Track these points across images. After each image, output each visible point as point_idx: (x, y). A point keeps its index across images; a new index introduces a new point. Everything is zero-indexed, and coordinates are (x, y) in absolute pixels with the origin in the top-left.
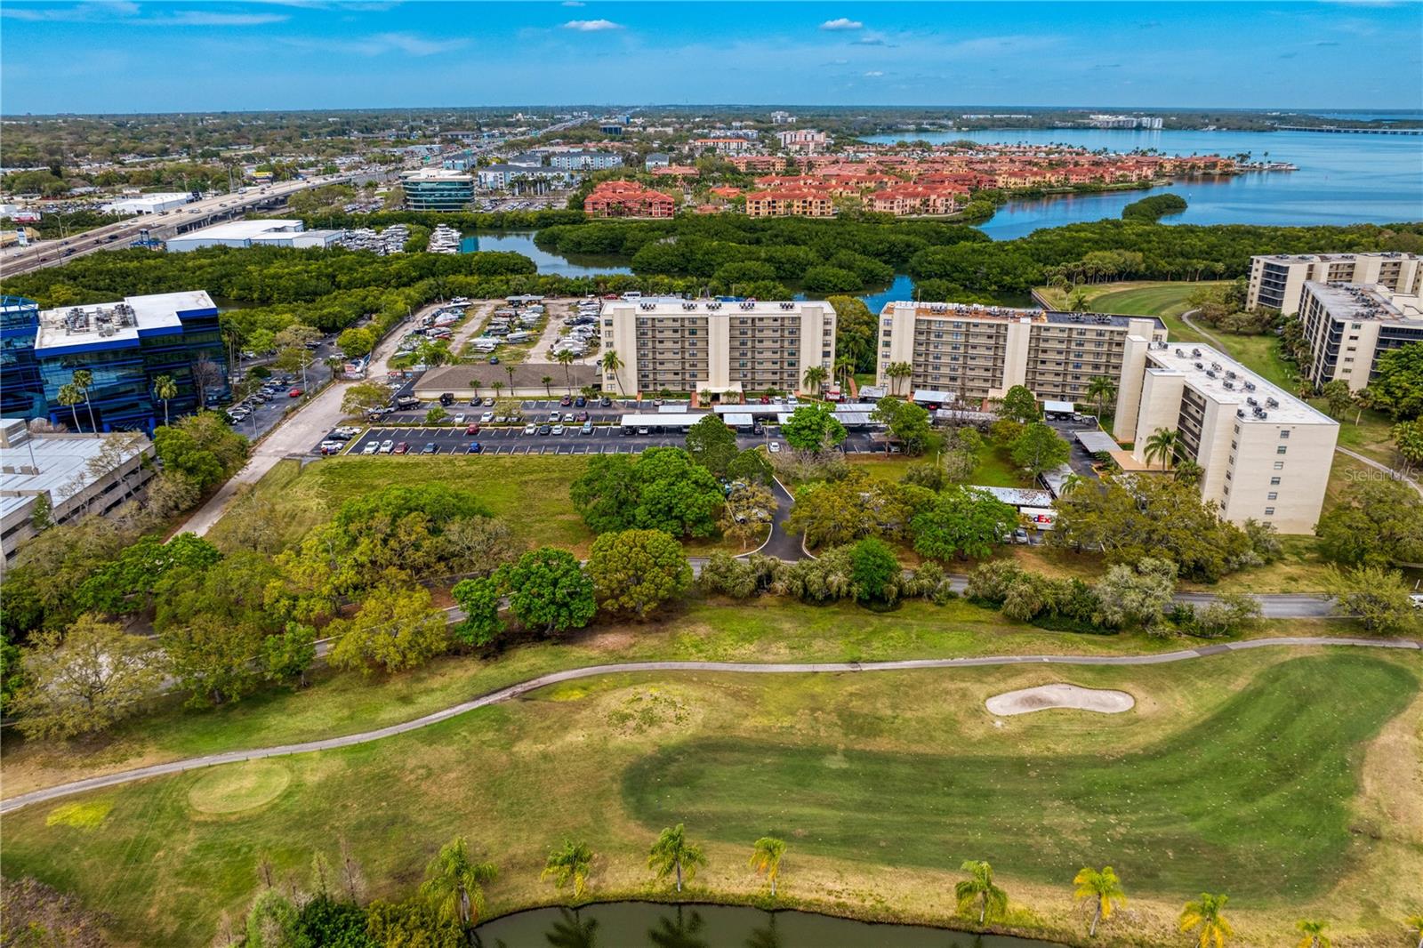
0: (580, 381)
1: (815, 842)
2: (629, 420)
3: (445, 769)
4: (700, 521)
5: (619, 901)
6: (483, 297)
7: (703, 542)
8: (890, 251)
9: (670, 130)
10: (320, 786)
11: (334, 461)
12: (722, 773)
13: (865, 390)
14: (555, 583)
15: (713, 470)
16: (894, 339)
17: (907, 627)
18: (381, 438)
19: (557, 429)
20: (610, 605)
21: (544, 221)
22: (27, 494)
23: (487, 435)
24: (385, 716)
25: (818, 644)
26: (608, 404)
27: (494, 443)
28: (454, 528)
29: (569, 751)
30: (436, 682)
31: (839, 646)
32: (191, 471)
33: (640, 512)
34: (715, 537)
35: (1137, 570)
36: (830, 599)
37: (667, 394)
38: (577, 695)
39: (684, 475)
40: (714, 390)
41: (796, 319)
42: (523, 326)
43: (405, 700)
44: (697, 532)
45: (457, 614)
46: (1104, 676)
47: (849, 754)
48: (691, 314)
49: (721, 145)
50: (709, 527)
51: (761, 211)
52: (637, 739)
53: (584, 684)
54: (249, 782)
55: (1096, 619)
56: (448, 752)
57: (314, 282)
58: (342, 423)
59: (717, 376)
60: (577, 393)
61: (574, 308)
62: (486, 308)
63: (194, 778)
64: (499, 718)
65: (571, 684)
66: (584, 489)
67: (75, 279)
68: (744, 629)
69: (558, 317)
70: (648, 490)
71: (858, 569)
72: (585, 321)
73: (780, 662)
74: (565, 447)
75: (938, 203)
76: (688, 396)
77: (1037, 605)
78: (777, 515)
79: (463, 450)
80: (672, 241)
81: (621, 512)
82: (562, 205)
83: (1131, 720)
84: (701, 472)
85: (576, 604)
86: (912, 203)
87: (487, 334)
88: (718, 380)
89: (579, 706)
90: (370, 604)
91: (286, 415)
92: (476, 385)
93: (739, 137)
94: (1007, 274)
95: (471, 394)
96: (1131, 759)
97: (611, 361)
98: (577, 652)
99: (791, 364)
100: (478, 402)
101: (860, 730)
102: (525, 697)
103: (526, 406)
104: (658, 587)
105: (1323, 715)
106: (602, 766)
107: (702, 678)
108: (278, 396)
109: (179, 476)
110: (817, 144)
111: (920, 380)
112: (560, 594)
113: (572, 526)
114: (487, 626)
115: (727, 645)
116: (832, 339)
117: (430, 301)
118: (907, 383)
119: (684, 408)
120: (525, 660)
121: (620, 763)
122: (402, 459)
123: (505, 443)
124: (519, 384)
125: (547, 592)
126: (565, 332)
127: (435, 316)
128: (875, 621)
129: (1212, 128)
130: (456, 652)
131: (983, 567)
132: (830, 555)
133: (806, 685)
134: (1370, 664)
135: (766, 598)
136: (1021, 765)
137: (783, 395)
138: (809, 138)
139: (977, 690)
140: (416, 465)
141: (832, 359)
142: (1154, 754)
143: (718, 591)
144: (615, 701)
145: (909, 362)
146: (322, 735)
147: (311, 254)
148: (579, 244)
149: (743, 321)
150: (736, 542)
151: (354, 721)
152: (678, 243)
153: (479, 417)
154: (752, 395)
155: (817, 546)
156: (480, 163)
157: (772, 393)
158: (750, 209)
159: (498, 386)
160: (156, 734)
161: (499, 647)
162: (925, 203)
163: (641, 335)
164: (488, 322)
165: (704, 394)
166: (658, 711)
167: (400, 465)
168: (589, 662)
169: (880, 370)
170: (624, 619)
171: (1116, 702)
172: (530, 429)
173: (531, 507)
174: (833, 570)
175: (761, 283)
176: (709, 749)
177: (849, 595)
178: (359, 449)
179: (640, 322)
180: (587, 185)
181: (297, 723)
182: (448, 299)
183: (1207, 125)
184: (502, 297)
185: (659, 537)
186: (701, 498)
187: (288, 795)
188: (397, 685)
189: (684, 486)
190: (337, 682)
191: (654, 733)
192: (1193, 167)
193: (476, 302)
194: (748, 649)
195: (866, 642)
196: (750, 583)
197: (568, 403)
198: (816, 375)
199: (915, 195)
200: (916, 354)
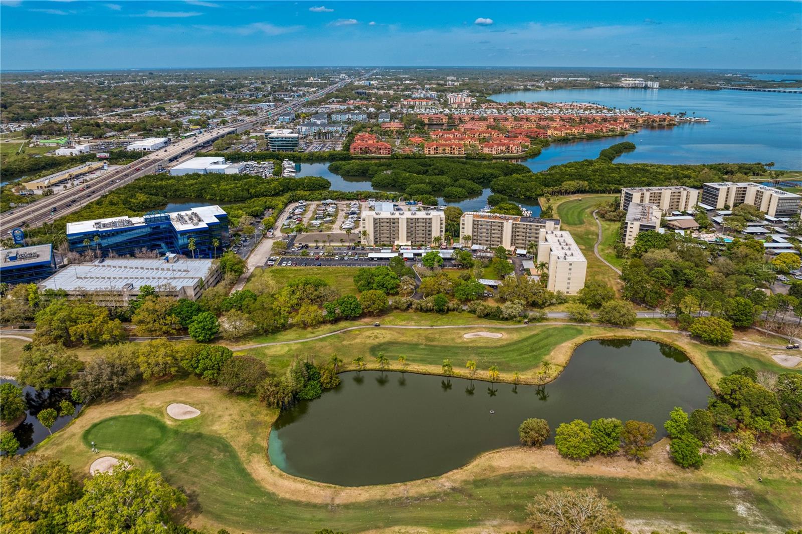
0: (354, 240)
1: (414, 361)
2: (371, 255)
3: (326, 346)
4: (392, 288)
5: (369, 370)
6: (311, 200)
7: (393, 295)
8: (483, 178)
9: (391, 92)
10: (296, 350)
11: (273, 268)
12: (394, 348)
13: (455, 245)
14: (351, 304)
15: (397, 273)
16: (465, 226)
17: (449, 318)
18: (288, 260)
19: (346, 258)
20: (366, 311)
21: (332, 158)
22: (195, 278)
23: (322, 260)
24: (308, 336)
25: (423, 322)
26: (363, 249)
27: (325, 263)
28: (321, 289)
29: (356, 343)
30: (320, 329)
31: (429, 323)
32: (235, 272)
33: (374, 286)
34: (397, 293)
35: (513, 303)
36: (428, 310)
37: (385, 245)
38: (357, 332)
39: (388, 274)
40: (400, 244)
41: (430, 219)
42: (329, 215)
43: (313, 333)
44: (391, 292)
45: (325, 313)
46: (498, 330)
47: (425, 345)
48: (393, 216)
49: (417, 103)
50: (395, 290)
51: (431, 152)
52: (373, 341)
53: (359, 330)
54: (279, 349)
55: (501, 316)
56: (327, 343)
57: (241, 193)
58: (271, 255)
59: (402, 239)
60: (352, 244)
61: (348, 206)
62: (313, 205)
63: (265, 348)
64: (338, 337)
65: (356, 330)
66: (357, 278)
67: (141, 190)
68: (403, 318)
69: (342, 210)
70: (377, 279)
71: (437, 302)
72: (353, 213)
73: (412, 326)
74: (349, 264)
75: (514, 148)
76: (392, 246)
77: (485, 312)
78: (417, 287)
79: (315, 265)
80: (389, 172)
81: (369, 285)
82: (339, 148)
83: (500, 339)
84: (393, 274)
85: (356, 310)
86: (502, 148)
87: (316, 219)
88: (402, 240)
89: (358, 335)
90: (302, 308)
91: (251, 251)
92: (316, 241)
93: (427, 98)
94: (528, 191)
95: (315, 245)
96: (496, 347)
97: (365, 233)
98: (356, 323)
99: (429, 235)
100: (317, 248)
101: (430, 341)
102: (344, 333)
103: (335, 249)
104: (379, 305)
105: (552, 339)
106: (364, 346)
107: (390, 329)
108: (245, 244)
109: (233, 273)
110: (467, 104)
111: (475, 241)
112: (352, 306)
113: (354, 290)
114: (333, 315)
115: (398, 321)
116: (444, 226)
117: (290, 202)
118: (470, 242)
119: (390, 251)
120: (343, 324)
121: (369, 346)
122: (295, 268)
123: (329, 263)
124: (332, 241)
125: (349, 306)
126: (346, 218)
127: (294, 210)
128: (440, 317)
129: (686, 88)
130: (324, 322)
131: (472, 302)
132: (430, 298)
133: (418, 331)
134: (573, 329)
135: (410, 310)
136: (468, 348)
137: (426, 246)
138: (463, 100)
139: (462, 332)
140: (301, 270)
141: (443, 233)
142: (501, 347)
143: (396, 308)
144: (368, 333)
145: (471, 235)
146: (293, 340)
147: (234, 177)
148: (349, 172)
149: (412, 219)
150: (403, 295)
151: (300, 337)
152: (392, 174)
153: (318, 253)
154: (415, 246)
155: (427, 296)
156: (296, 117)
157: (422, 245)
158: (426, 151)
159: (324, 242)
160: (251, 339)
161: (336, 321)
162: (507, 148)
163: (375, 224)
164: (315, 212)
165: (397, 246)
166: (379, 336)
167: (295, 270)
168: (360, 325)
169: (461, 237)
170: (370, 314)
171: (499, 335)
172: (337, 258)
173: (340, 284)
174: (429, 302)
175: (425, 196)
176: (391, 343)
177: (433, 309)
178: (280, 264)
179: (375, 220)
180: (351, 136)
181: (286, 337)
182: (297, 201)
183: (683, 86)
184: (319, 200)
185: (380, 292)
186: (392, 281)
187: (289, 351)
188: (310, 329)
189: (388, 278)
190: (294, 328)
191: (377, 340)
192: (653, 121)
193: (309, 202)
194: (403, 323)
195: (437, 322)
196: (405, 306)
197: (349, 248)
198: (438, 239)
199: (503, 145)
200: (473, 232)
